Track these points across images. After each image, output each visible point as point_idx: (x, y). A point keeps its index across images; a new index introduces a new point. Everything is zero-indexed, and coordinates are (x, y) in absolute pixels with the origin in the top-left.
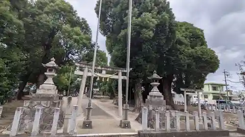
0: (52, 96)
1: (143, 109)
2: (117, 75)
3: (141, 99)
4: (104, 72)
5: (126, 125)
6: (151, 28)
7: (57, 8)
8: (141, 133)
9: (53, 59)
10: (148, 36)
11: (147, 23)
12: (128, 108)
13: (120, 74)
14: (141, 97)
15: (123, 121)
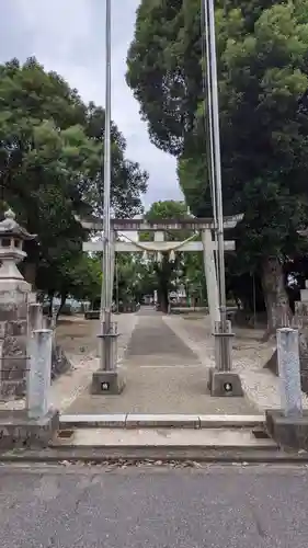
0: (10, 307)
1: (279, 335)
2: (199, 239)
3: (285, 307)
4: (159, 236)
5: (226, 387)
6: (294, 58)
7: (17, 87)
8: (278, 421)
9: (9, 212)
10: (284, 91)
11: (277, 41)
12: (230, 332)
13: (208, 235)
14: (283, 300)
15: (216, 373)
